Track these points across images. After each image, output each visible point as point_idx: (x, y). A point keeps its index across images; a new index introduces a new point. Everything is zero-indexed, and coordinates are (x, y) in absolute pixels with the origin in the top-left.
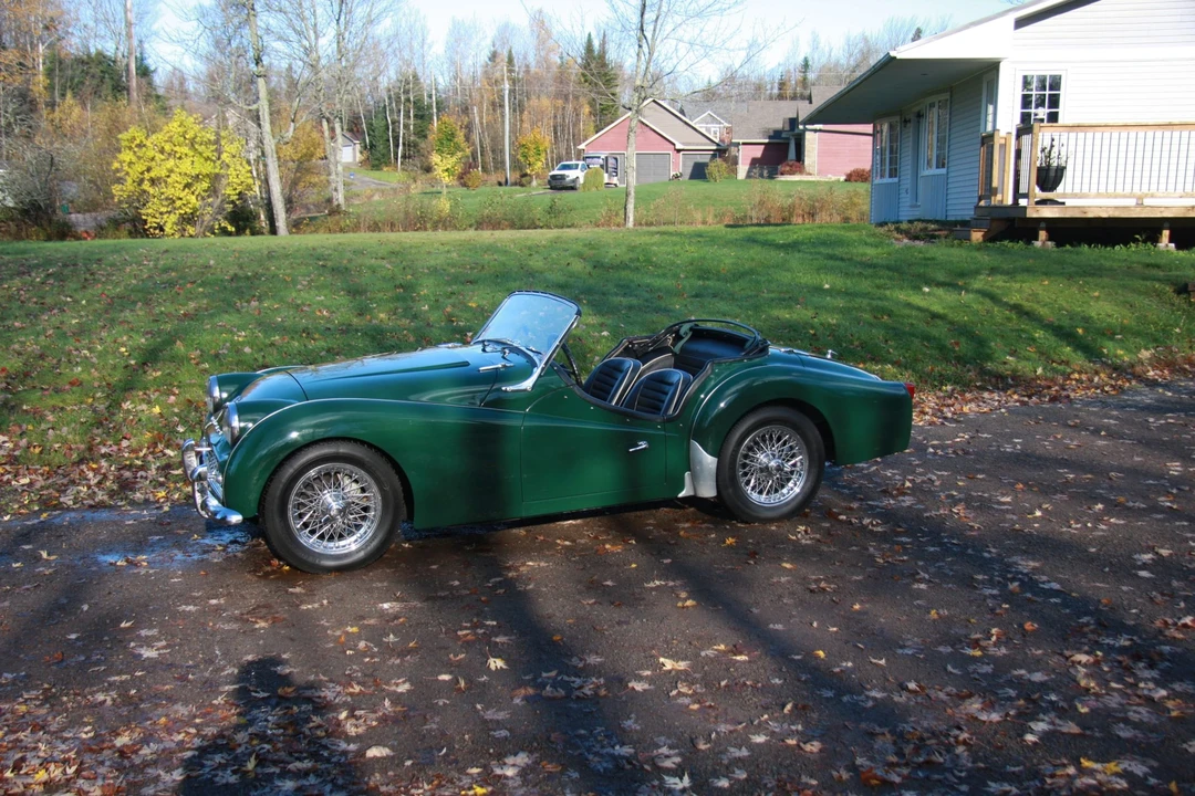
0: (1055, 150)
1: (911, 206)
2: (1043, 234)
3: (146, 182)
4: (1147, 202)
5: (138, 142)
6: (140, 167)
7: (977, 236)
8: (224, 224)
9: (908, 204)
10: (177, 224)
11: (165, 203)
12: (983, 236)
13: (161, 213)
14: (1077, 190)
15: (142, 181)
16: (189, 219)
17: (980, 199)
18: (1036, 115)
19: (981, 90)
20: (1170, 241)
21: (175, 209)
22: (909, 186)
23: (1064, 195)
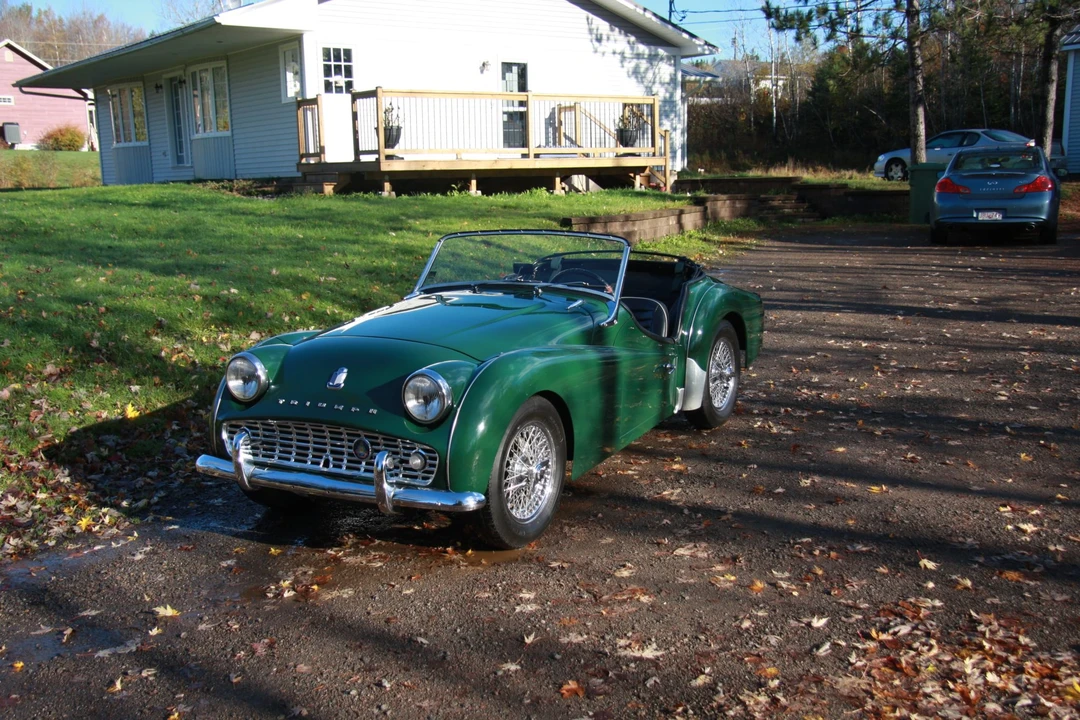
0: (395, 113)
1: (173, 168)
2: (387, 186)
4: (465, 157)
7: (329, 189)
9: (170, 165)
12: (334, 189)
14: (414, 147)
17: (302, 156)
18: (336, 83)
19: (278, 58)
20: (478, 189)
22: (169, 148)
23: (406, 151)
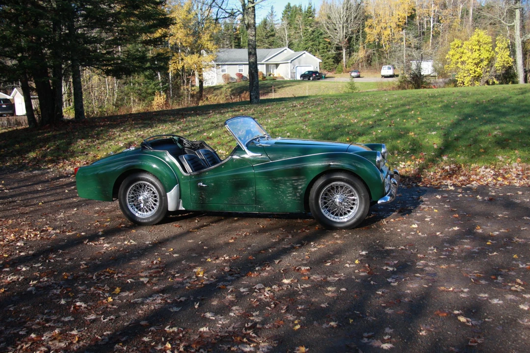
3: (459, 63)
5: (457, 45)
6: (457, 56)
8: (495, 80)
10: (470, 81)
11: (466, 72)
13: (465, 77)
15: (458, 62)
16: (477, 78)
21: (471, 74)
